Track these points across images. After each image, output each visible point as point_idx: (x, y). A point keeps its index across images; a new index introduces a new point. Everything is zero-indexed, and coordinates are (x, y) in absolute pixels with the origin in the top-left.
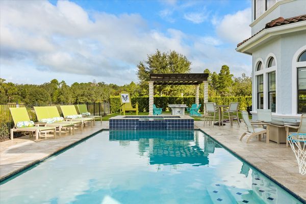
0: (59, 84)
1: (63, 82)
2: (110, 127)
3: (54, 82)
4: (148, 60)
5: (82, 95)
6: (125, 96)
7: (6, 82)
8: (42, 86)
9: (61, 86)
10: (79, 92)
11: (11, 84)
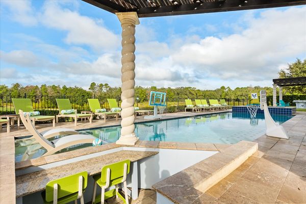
0: (225, 89)
1: (228, 87)
2: (233, 111)
3: (223, 88)
4: (288, 68)
5: (241, 96)
6: (254, 95)
7: (196, 89)
8: (215, 91)
9: (227, 90)
10: (239, 93)
11: (199, 90)
